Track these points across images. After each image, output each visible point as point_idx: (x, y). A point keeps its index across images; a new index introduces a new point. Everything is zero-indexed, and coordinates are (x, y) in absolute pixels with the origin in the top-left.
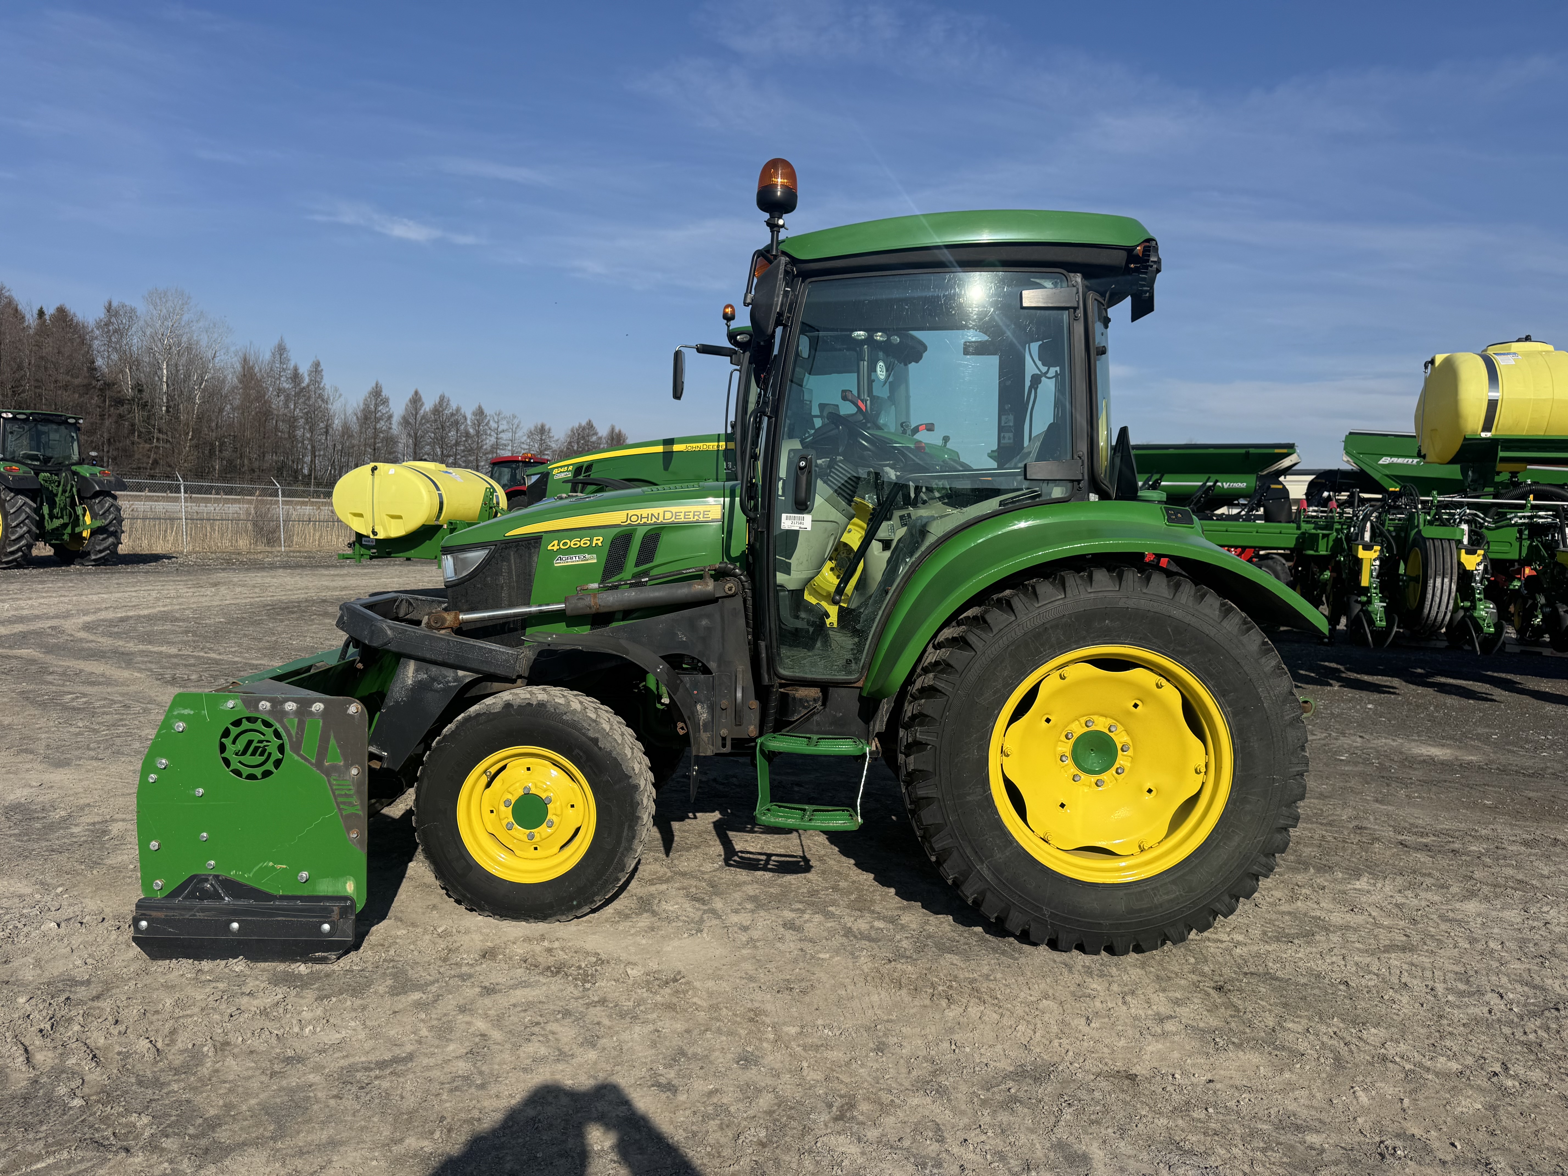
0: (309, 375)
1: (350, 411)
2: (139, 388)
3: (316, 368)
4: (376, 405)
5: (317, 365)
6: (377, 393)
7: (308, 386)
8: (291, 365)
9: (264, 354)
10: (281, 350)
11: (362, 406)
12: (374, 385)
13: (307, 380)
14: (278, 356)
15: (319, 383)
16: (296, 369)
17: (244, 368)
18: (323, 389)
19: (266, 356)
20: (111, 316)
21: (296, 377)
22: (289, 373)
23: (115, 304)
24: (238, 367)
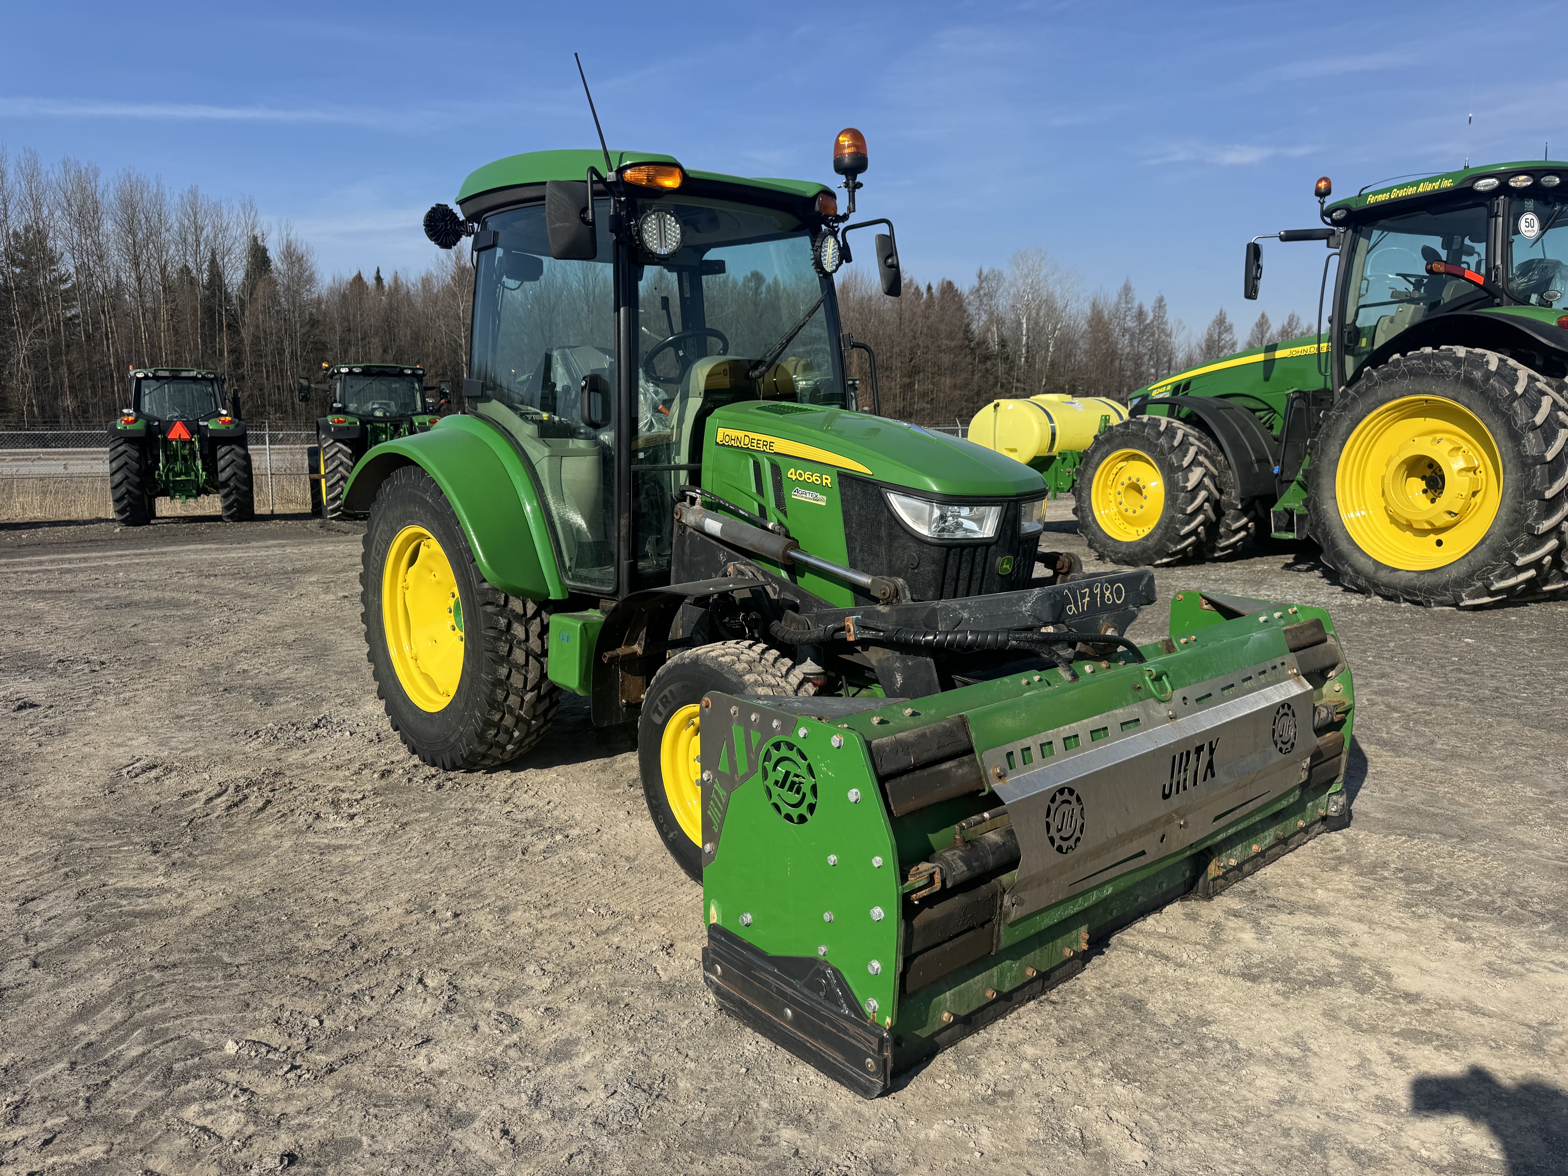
0: (1154, 311)
1: (1194, 343)
2: (1003, 343)
3: (1160, 304)
4: (1220, 334)
5: (1161, 300)
6: (1221, 322)
7: (1152, 322)
8: (1136, 304)
9: (1111, 297)
10: (1127, 289)
11: (1206, 336)
12: (1218, 313)
13: (1150, 317)
14: (1123, 297)
15: (1162, 318)
16: (1140, 307)
17: (1093, 311)
18: (1166, 323)
19: (1113, 298)
20: (982, 282)
21: (1141, 315)
22: (1135, 311)
23: (985, 271)
24: (1089, 312)
